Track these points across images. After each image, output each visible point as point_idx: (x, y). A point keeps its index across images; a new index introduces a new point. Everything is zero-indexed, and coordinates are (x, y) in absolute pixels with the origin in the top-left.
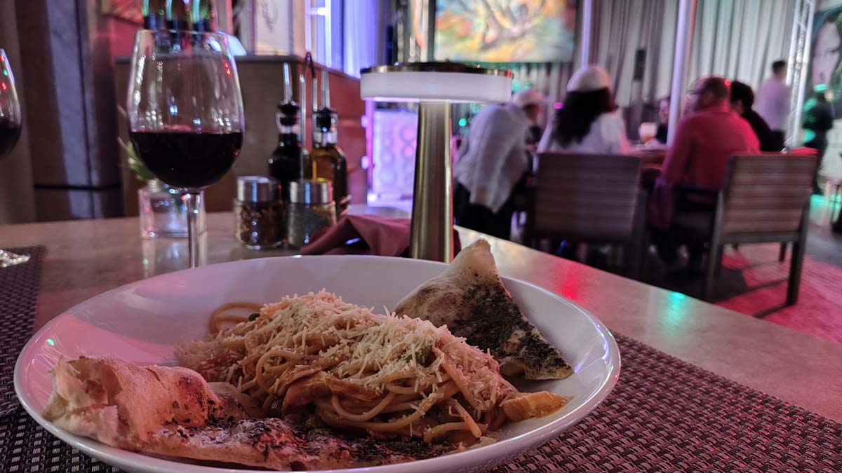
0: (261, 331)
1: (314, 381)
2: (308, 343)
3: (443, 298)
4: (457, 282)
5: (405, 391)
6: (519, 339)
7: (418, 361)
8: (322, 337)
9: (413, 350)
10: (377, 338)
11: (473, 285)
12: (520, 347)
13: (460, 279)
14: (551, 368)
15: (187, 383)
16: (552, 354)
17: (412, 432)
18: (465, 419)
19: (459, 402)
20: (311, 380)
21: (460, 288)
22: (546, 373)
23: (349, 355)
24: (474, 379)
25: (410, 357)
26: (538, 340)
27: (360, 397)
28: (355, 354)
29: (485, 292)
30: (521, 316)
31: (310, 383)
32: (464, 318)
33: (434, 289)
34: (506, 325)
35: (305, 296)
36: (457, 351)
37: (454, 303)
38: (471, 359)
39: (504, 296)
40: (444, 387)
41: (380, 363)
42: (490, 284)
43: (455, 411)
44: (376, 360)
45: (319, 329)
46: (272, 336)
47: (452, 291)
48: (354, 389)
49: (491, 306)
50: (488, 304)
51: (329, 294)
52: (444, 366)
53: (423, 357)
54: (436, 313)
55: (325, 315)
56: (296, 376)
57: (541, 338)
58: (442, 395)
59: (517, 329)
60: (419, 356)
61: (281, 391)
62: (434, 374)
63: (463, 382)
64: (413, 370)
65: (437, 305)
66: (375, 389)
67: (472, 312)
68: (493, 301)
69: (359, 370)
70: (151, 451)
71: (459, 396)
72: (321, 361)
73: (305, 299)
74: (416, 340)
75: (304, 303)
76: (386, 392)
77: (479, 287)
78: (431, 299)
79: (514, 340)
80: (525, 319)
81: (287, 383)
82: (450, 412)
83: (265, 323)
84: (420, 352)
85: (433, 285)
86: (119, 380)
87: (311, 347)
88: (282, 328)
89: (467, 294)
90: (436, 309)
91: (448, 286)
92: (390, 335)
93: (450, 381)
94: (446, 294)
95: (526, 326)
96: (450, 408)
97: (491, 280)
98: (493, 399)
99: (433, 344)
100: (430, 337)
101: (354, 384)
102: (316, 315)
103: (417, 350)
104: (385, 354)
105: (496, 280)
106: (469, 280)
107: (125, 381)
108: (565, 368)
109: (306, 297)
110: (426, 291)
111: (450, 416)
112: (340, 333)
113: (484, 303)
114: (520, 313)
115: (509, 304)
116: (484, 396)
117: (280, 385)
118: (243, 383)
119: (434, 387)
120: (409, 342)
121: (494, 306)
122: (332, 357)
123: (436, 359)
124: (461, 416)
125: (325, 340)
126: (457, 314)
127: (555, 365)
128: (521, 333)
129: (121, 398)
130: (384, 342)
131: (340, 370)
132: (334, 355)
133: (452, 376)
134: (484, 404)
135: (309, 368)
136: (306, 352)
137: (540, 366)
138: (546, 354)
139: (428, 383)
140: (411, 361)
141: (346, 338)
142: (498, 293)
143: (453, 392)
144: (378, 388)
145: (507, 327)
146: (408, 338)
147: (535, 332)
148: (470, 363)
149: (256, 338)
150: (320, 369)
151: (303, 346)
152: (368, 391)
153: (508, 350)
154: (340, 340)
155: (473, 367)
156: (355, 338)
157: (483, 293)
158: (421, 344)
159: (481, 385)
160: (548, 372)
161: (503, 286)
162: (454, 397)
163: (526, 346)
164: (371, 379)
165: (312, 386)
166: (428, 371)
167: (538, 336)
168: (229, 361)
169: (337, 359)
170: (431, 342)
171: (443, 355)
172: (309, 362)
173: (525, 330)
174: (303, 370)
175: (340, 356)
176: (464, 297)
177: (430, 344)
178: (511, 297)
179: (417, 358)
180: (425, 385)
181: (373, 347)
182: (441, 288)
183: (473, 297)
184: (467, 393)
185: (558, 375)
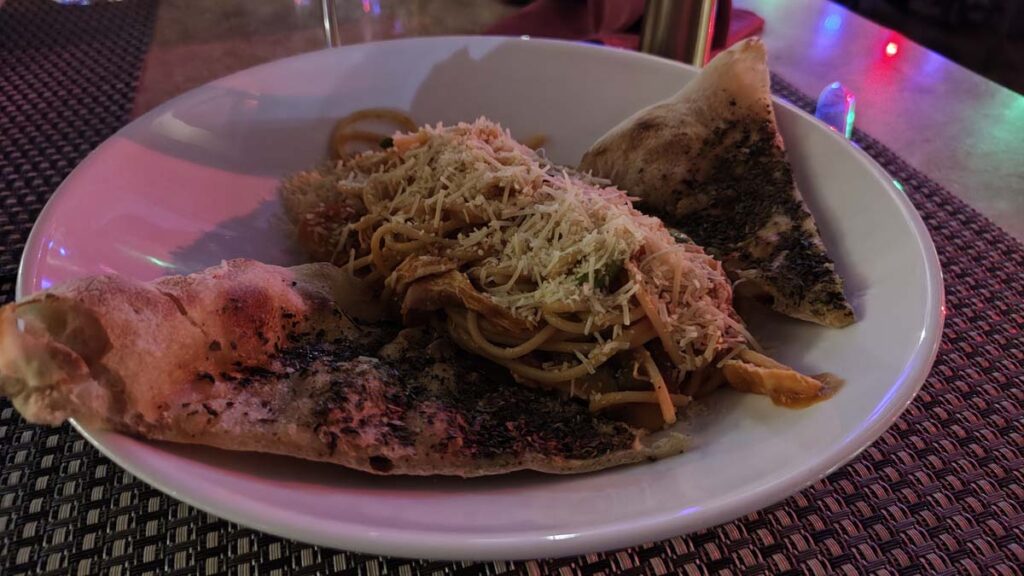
0: (386, 177)
1: (444, 284)
2: (447, 214)
3: (671, 141)
4: (699, 114)
5: (569, 327)
6: (779, 234)
7: (599, 283)
8: (464, 211)
9: (590, 267)
10: (544, 227)
11: (725, 121)
12: (778, 249)
13: (705, 108)
14: (820, 306)
15: (236, 308)
16: (826, 282)
17: (573, 391)
18: (657, 386)
19: (652, 356)
20: (440, 281)
21: (702, 124)
22: (808, 312)
23: (499, 247)
24: (683, 319)
25: (585, 277)
26: (811, 244)
27: (505, 323)
28: (508, 250)
29: (742, 135)
30: (792, 188)
31: (438, 286)
32: (700, 178)
33: (658, 125)
34: (763, 201)
35: (454, 127)
36: (665, 268)
37: (687, 153)
38: (687, 283)
39: (772, 146)
40: (632, 332)
41: (540, 274)
42: (754, 121)
43: (643, 371)
44: (536, 268)
45: (462, 195)
46: (400, 191)
47: (688, 131)
48: (497, 312)
49: (747, 162)
50: (742, 158)
51: (491, 125)
52: (638, 297)
53: (607, 278)
54: (655, 166)
55: (477, 170)
56: (420, 272)
57: (817, 241)
58: (627, 346)
59: (779, 213)
60: (600, 276)
61: (399, 288)
62: (619, 308)
63: (665, 325)
64: (586, 300)
65: (658, 152)
66: (526, 317)
67: (714, 168)
68: (752, 153)
69: (511, 277)
70: (161, 438)
71: (655, 346)
72: (459, 252)
73: (452, 134)
74: (601, 246)
75: (449, 142)
76: (543, 323)
77: (733, 125)
78: (652, 141)
79: (770, 234)
80: (798, 195)
81: (407, 280)
82: (635, 373)
83: (394, 166)
84: (603, 269)
85: (658, 117)
86: (109, 331)
87: (447, 223)
88: (414, 180)
89: (712, 136)
90: (657, 159)
91: (682, 122)
92: (564, 227)
93: (643, 321)
94: (676, 136)
95: (794, 211)
96: (637, 366)
97: (757, 114)
98: (709, 355)
99: (627, 256)
100: (623, 245)
101: (497, 306)
102: (462, 168)
103: (598, 266)
104: (550, 262)
105: (764, 114)
106: (720, 111)
107: (118, 332)
108: (842, 312)
109: (454, 131)
110: (646, 126)
111: (635, 380)
112: (491, 208)
113: (735, 156)
114: (791, 183)
115: (778, 162)
116: (697, 349)
117: (398, 279)
118: (356, 259)
119: (617, 330)
120: (587, 250)
121: (751, 163)
122: (475, 248)
123: (627, 282)
124: (652, 381)
125: (469, 215)
126: (689, 171)
127: (827, 303)
128: (784, 222)
129: (110, 360)
130: (553, 238)
131: (482, 272)
132: (479, 244)
133: (648, 314)
134: (693, 360)
135: (439, 263)
136: (440, 233)
137: (802, 298)
138: (817, 277)
139: (608, 324)
140: (585, 284)
141: (499, 217)
142: (761, 140)
143: (645, 339)
144: (530, 318)
145: (765, 204)
146: (589, 241)
147: (810, 225)
148: (683, 291)
149: (380, 187)
150: (454, 266)
151: (436, 222)
152: (517, 319)
153: (756, 252)
154: (490, 221)
155: (687, 297)
156: (513, 219)
157: (738, 136)
158: (606, 256)
159: (693, 333)
160: (811, 311)
161: (775, 125)
162: (647, 346)
163: (787, 252)
164: (523, 299)
165: (441, 291)
166: (610, 303)
167: (811, 236)
168: (344, 216)
169: (481, 252)
170: (623, 252)
171: (639, 277)
172: (442, 249)
173: (792, 219)
174: (431, 263)
175: (486, 248)
176: (706, 142)
177: (620, 258)
178: (783, 148)
179: (596, 278)
180: (602, 325)
181: (534, 244)
182: (671, 124)
183: (721, 143)
184: (668, 344)
185: (827, 321)
